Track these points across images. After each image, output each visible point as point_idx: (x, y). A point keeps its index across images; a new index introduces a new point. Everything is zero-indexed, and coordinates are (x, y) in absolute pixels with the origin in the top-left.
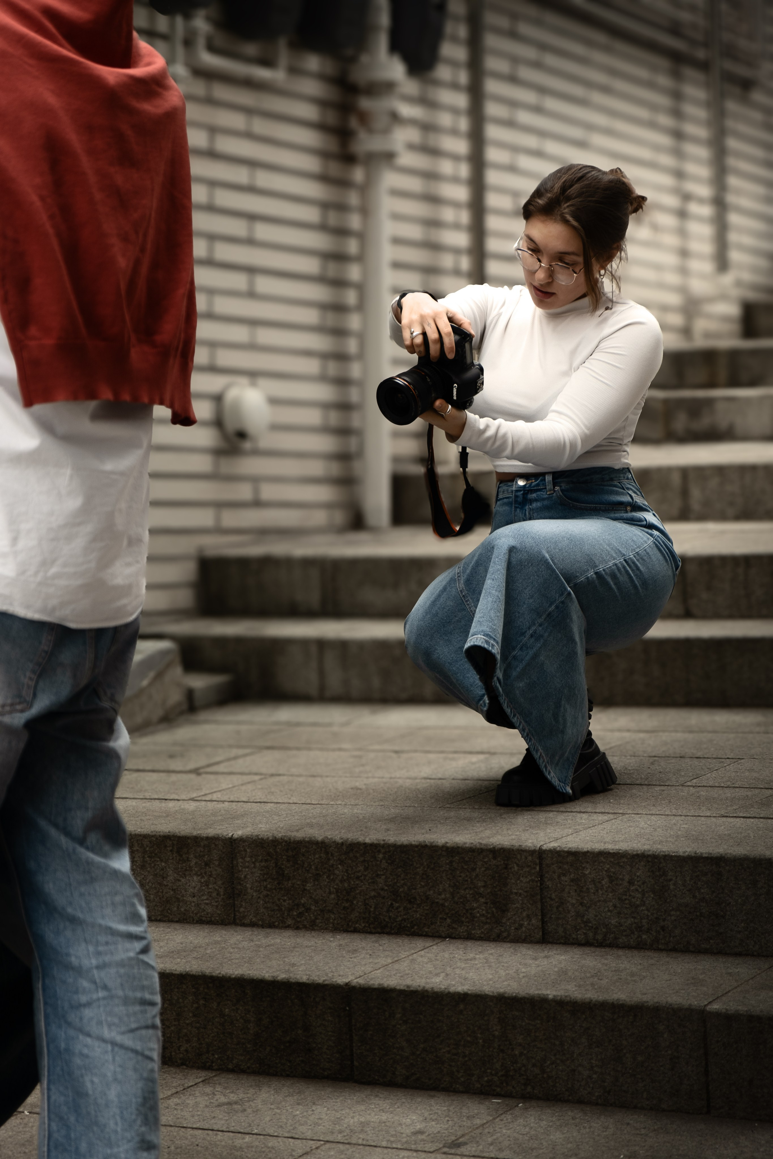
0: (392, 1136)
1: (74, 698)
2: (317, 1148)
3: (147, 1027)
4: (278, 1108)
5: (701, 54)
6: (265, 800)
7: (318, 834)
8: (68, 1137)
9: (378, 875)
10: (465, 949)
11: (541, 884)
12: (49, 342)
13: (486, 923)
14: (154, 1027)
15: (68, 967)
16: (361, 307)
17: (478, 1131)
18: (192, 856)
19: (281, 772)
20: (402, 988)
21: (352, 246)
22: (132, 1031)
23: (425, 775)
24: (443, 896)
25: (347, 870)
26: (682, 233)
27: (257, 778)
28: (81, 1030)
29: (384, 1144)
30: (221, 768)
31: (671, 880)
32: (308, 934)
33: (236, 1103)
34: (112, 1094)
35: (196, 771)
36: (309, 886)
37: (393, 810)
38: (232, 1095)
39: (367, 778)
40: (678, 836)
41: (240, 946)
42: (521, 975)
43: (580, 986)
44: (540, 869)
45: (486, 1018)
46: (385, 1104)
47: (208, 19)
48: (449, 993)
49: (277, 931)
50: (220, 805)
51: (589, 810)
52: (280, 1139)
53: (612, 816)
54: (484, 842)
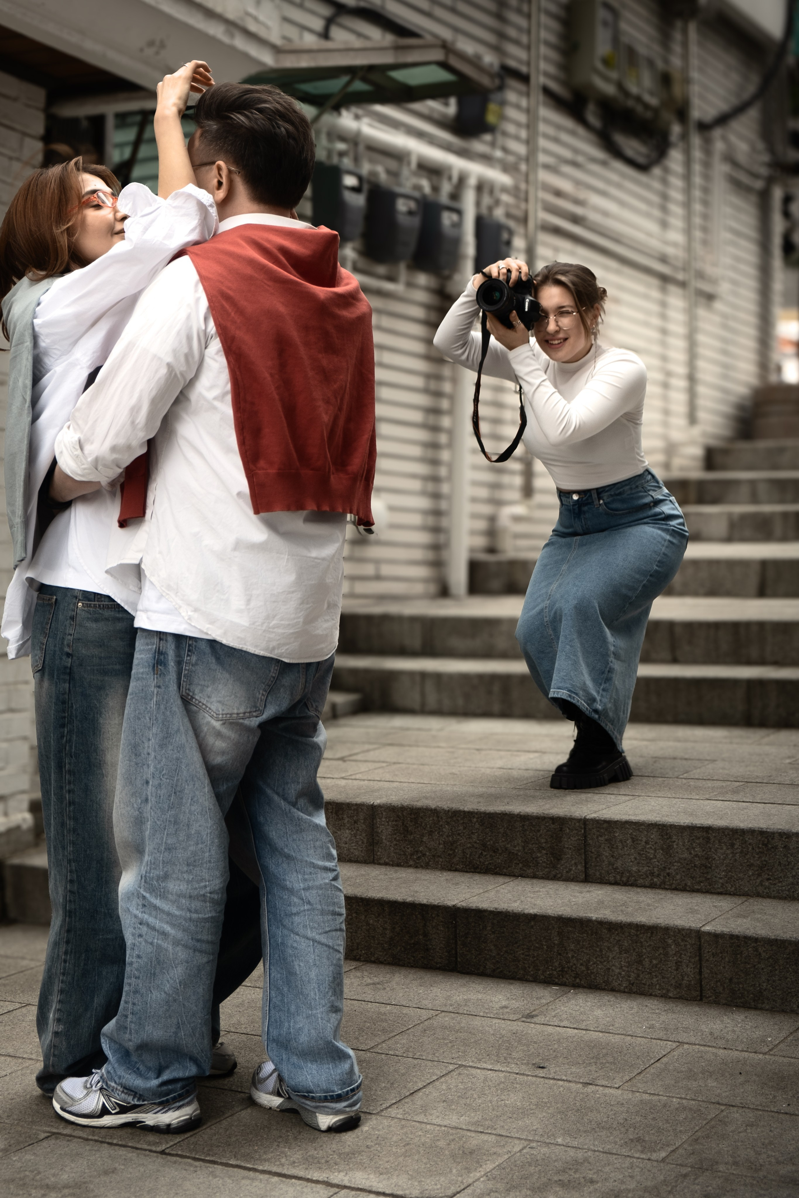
0: (486, 1009)
1: (292, 708)
2: (436, 1015)
3: (336, 930)
4: (407, 988)
5: (680, 276)
6: (392, 780)
7: (432, 804)
8: (282, 1001)
9: (472, 833)
10: (532, 884)
11: (585, 842)
12: (272, 471)
13: (547, 867)
14: (341, 930)
15: (285, 888)
16: (450, 445)
17: (546, 1007)
18: (345, 816)
19: (400, 761)
20: (492, 909)
21: (445, 404)
22: (326, 932)
23: (499, 766)
24: (517, 848)
25: (451, 829)
26: (665, 398)
27: (384, 765)
28: (292, 931)
29: (482, 1014)
30: (359, 757)
31: (674, 842)
32: (424, 872)
33: (378, 984)
34: (313, 974)
35: (343, 759)
36: (425, 839)
37: (480, 789)
38: (375, 978)
39: (460, 767)
40: (678, 812)
41: (379, 878)
42: (573, 903)
43: (613, 912)
44: (585, 832)
45: (549, 932)
46: (480, 988)
47: (354, 249)
48: (524, 914)
49: (403, 869)
50: (362, 783)
51: (615, 792)
52: (410, 1009)
53: (631, 797)
54: (546, 812)
